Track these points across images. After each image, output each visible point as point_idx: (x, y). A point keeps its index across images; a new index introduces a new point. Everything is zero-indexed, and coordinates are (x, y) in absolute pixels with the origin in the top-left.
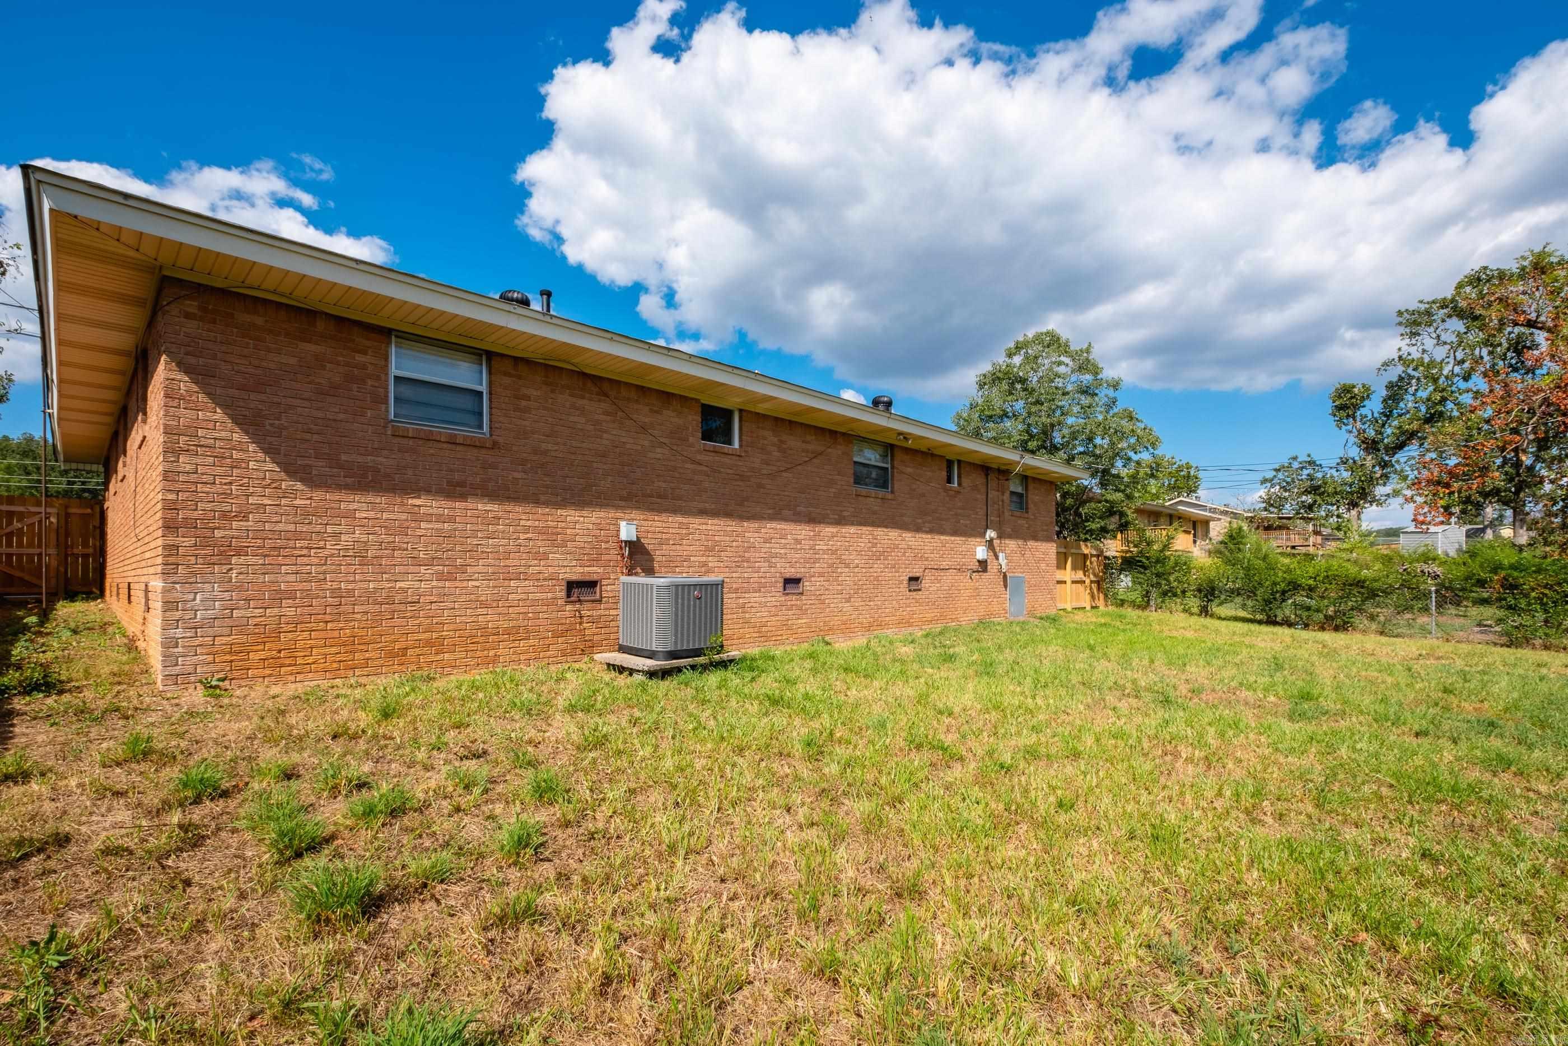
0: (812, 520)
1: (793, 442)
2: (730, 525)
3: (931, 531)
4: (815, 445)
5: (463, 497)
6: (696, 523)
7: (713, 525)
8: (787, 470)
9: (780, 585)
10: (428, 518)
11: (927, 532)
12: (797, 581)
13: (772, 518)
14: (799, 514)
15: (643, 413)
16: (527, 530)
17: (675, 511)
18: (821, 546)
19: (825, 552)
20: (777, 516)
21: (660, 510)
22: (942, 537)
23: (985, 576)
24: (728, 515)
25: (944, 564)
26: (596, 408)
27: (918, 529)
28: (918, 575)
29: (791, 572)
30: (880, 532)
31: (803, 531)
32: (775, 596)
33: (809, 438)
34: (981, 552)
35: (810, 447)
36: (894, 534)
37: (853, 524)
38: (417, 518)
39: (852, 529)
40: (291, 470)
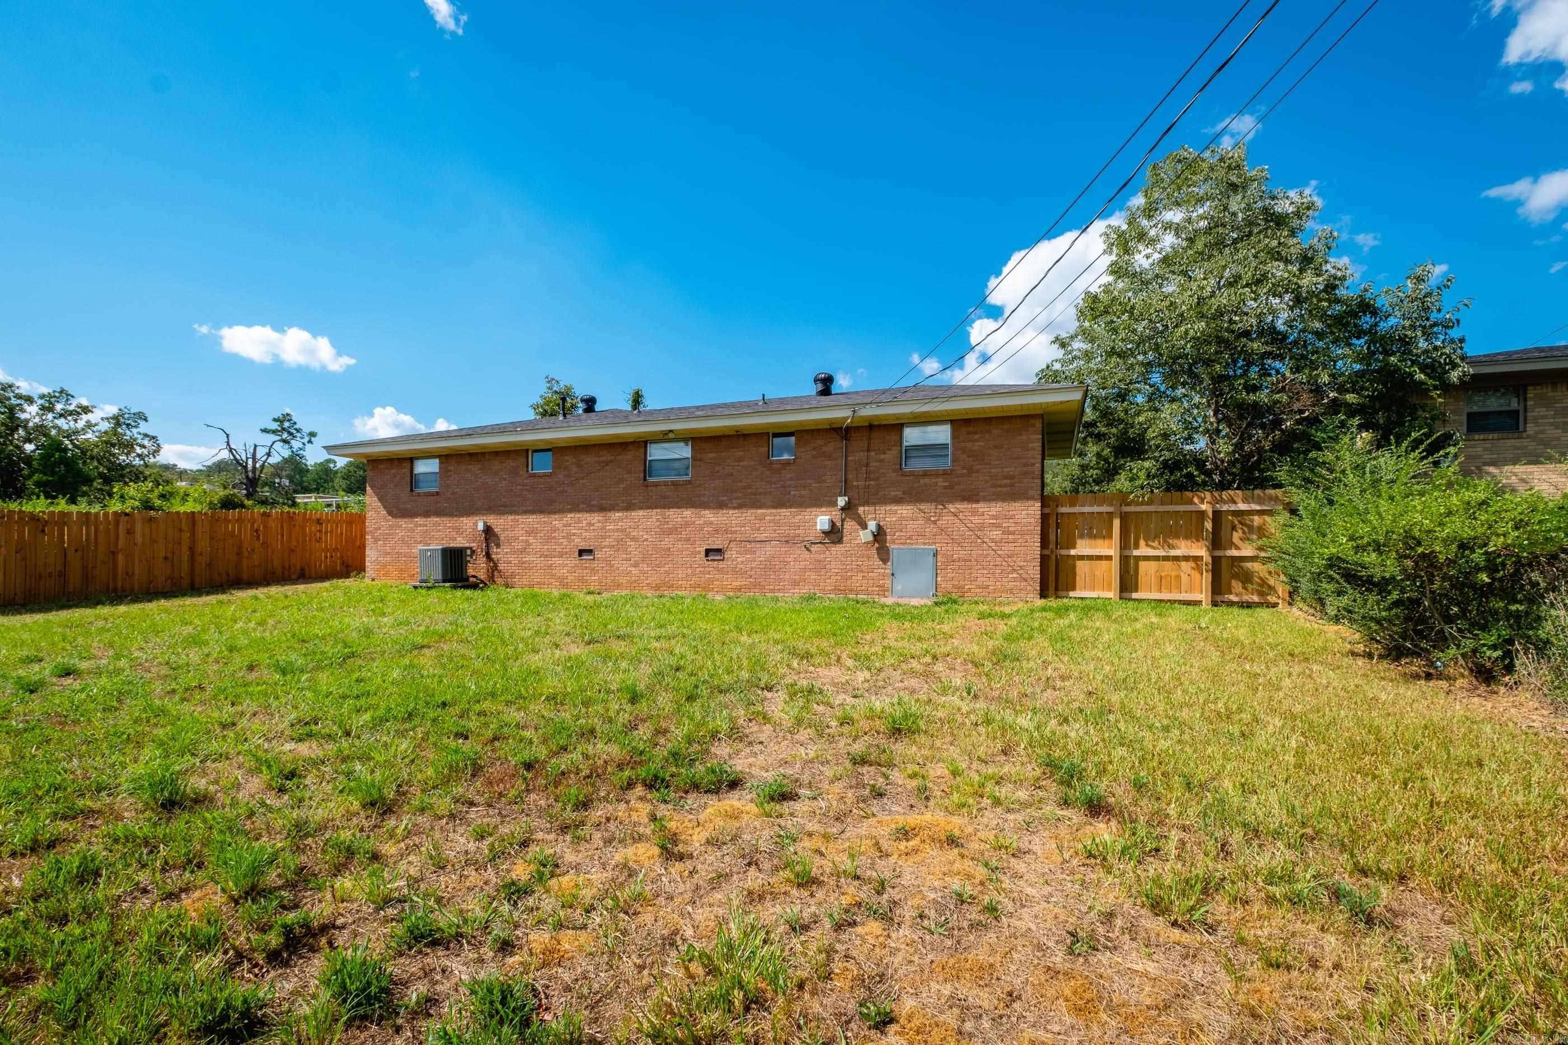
0: (602, 509)
1: (589, 459)
2: (544, 518)
3: (740, 507)
4: (606, 456)
5: (429, 516)
6: (521, 518)
7: (532, 519)
8: (583, 478)
9: (577, 553)
10: (421, 525)
11: (734, 508)
12: (590, 552)
13: (570, 511)
14: (593, 506)
15: (496, 465)
16: (449, 528)
17: (511, 514)
18: (611, 527)
19: (613, 531)
20: (575, 509)
21: (503, 513)
22: (759, 511)
23: (836, 549)
24: (542, 512)
25: (762, 536)
26: (475, 468)
27: (721, 506)
28: (720, 547)
29: (584, 546)
30: (671, 512)
31: (595, 518)
32: (573, 561)
33: (601, 453)
34: (822, 521)
35: (603, 459)
36: (688, 513)
37: (641, 508)
38: (416, 526)
39: (641, 513)
40: (390, 513)
